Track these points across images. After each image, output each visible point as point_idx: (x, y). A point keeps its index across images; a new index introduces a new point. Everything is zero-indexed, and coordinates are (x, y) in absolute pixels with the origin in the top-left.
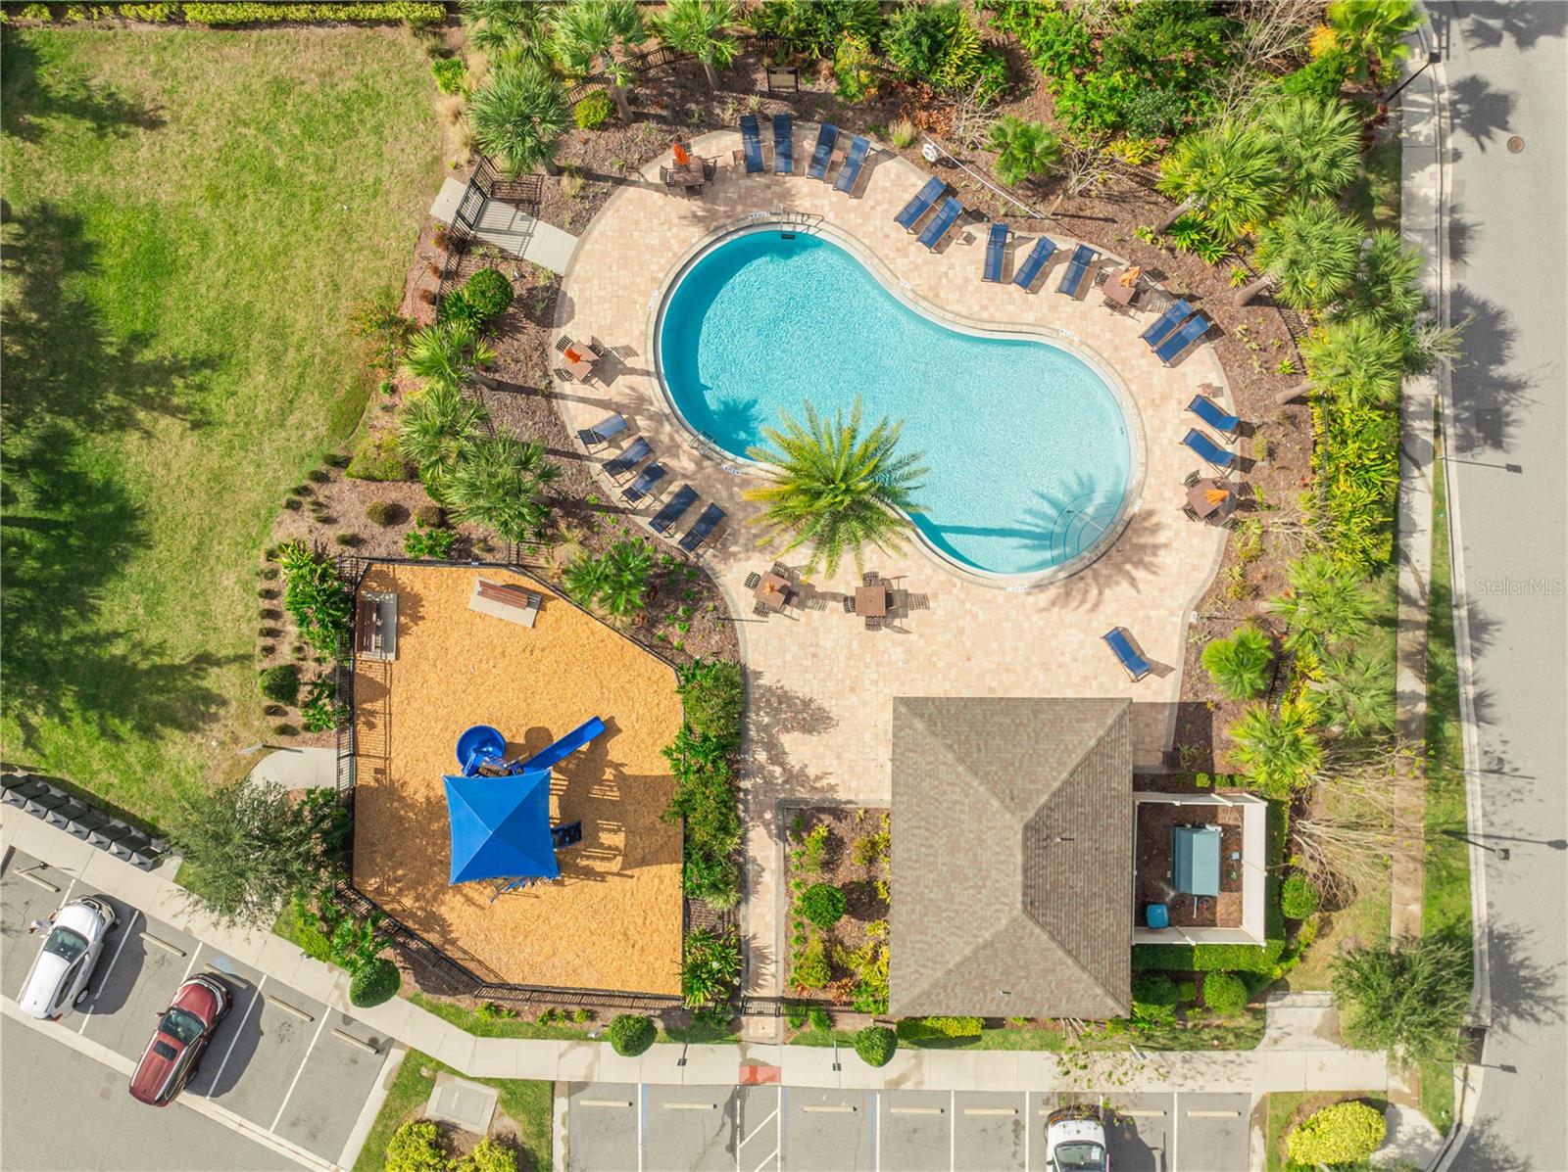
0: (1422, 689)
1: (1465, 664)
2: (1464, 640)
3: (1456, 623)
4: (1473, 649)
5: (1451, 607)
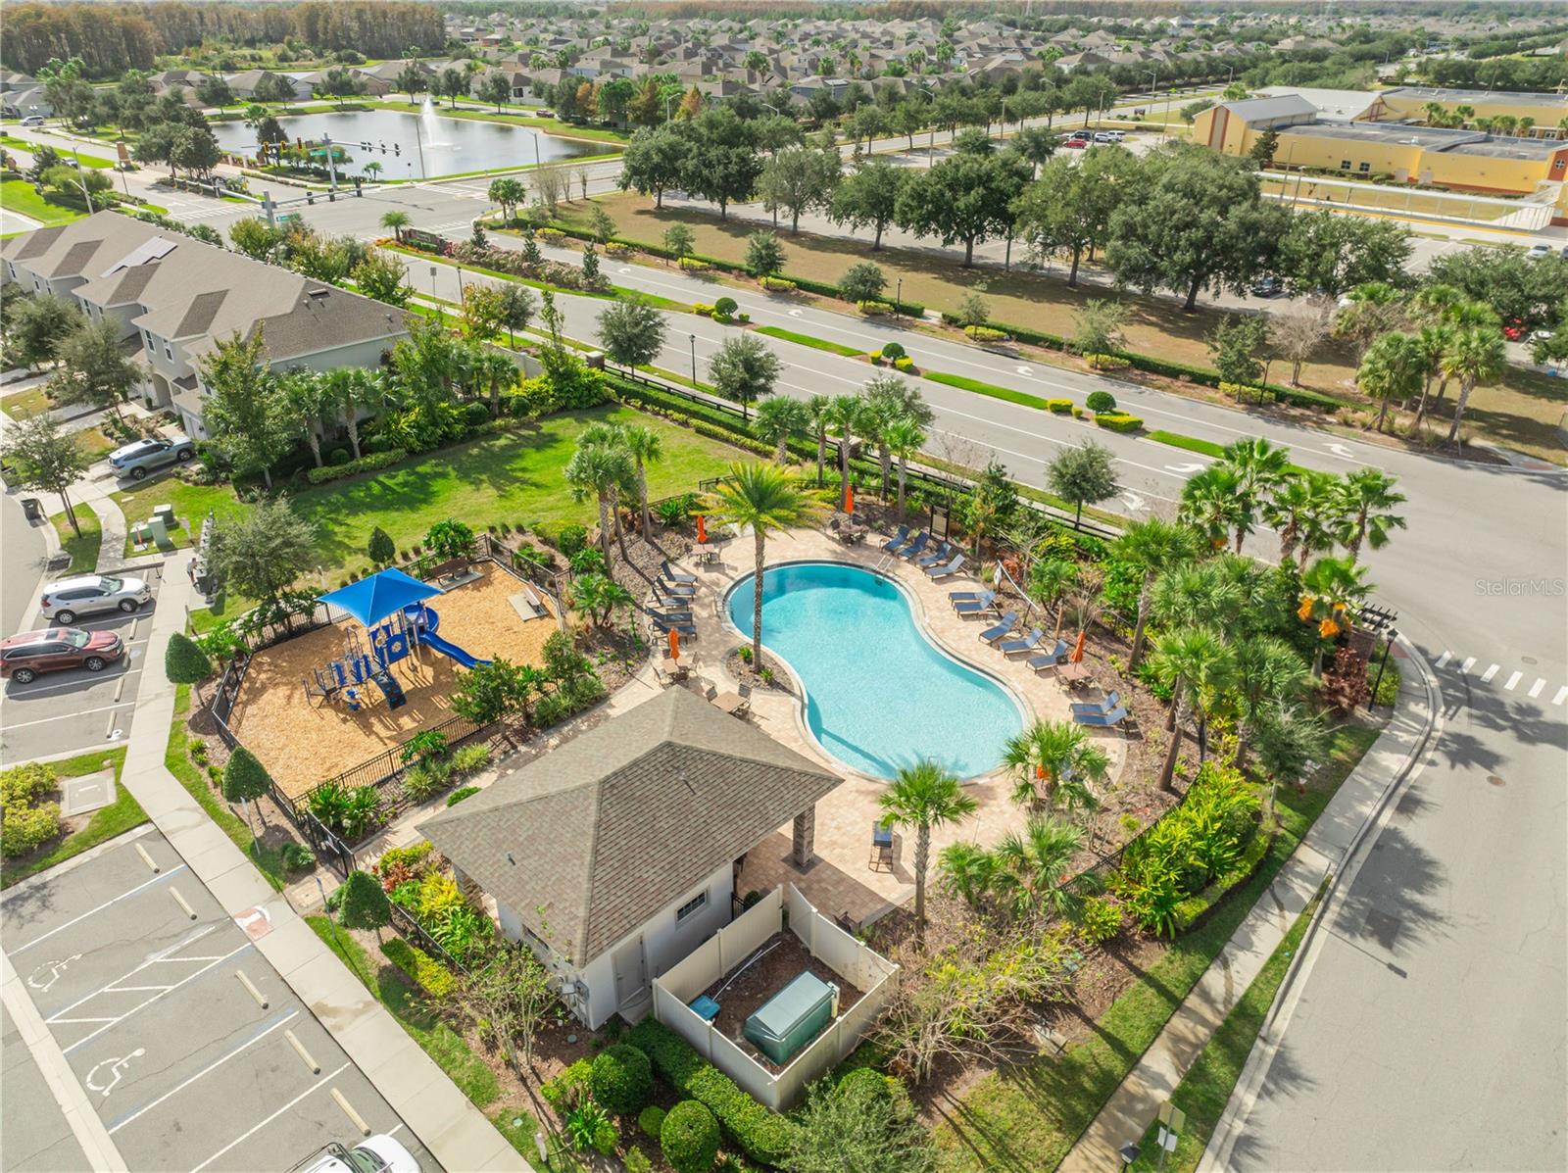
0: (1175, 1081)
1: (1246, 1097)
2: (1258, 1069)
3: (1254, 1053)
4: (1264, 1087)
5: (1256, 1035)
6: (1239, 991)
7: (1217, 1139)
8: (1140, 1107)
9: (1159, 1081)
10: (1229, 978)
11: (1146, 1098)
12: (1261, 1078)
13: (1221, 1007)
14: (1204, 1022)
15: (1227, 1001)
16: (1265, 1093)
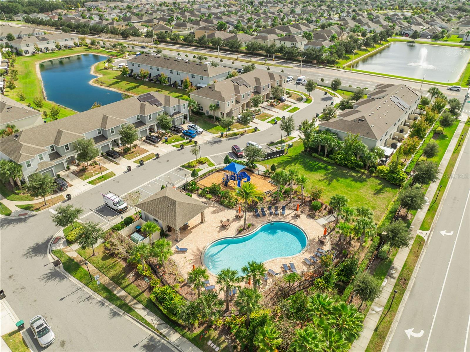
0: (118, 295)
1: (112, 307)
2: (117, 310)
3: (121, 310)
4: (113, 310)
5: (125, 311)
6: (136, 310)
7: (105, 300)
8: (114, 289)
9: (118, 292)
10: (140, 309)
11: (115, 290)
12: (115, 310)
13: (133, 306)
14: (130, 302)
15: (134, 307)
16: (111, 310)
